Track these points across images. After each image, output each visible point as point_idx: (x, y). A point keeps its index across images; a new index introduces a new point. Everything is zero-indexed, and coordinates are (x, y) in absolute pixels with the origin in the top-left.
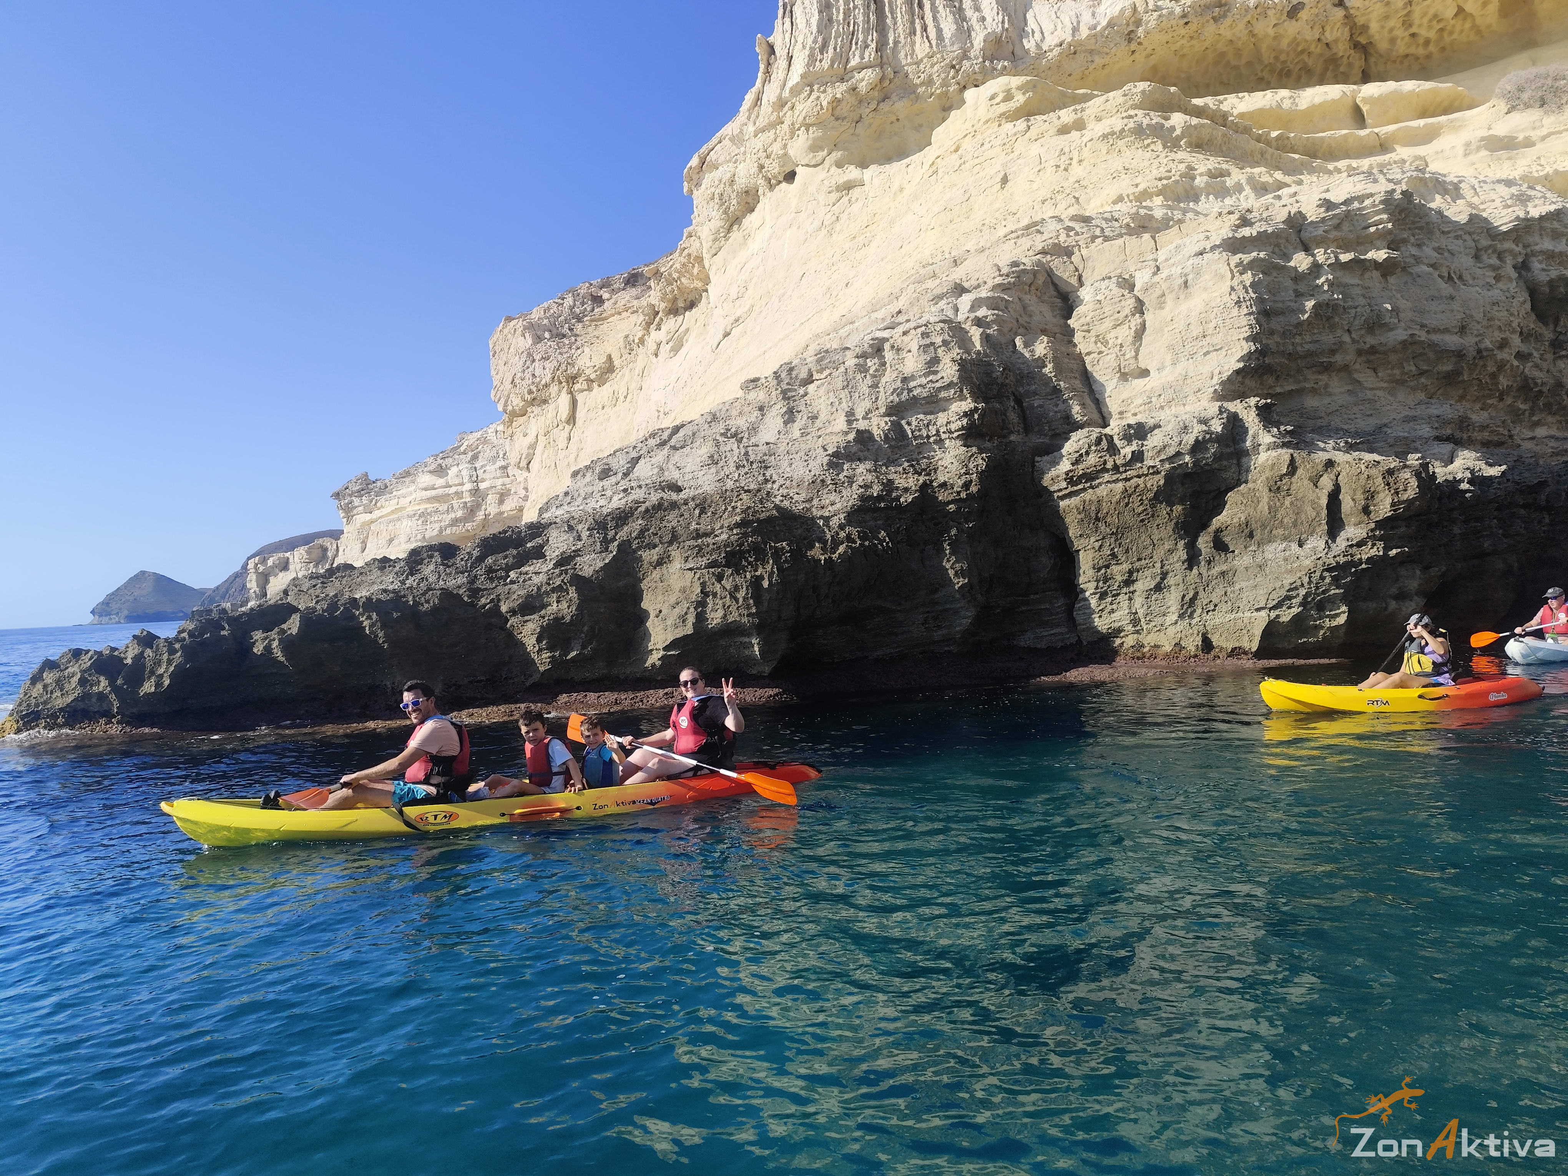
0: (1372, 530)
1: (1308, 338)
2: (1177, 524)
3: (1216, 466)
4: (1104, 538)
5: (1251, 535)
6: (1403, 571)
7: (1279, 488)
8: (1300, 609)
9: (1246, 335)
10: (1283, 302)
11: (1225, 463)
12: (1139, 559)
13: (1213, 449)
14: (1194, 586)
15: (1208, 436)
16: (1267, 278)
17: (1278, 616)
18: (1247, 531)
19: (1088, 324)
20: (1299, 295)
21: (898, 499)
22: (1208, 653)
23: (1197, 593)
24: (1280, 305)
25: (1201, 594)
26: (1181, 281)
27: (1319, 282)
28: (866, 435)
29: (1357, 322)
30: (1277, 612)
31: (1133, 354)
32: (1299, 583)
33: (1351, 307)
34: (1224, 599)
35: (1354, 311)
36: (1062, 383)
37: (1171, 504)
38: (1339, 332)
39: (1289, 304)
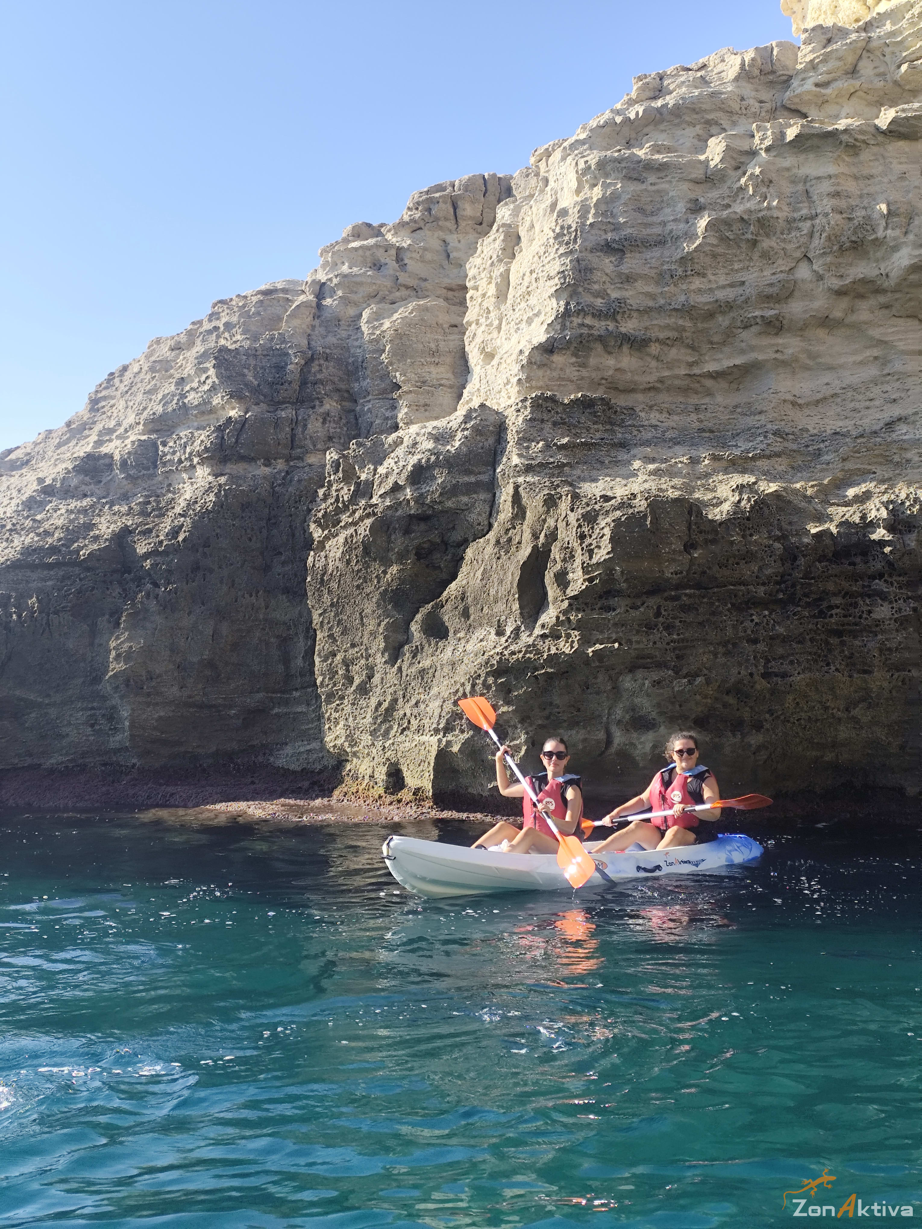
0: (565, 612)
1: (722, 280)
2: (383, 594)
3: (449, 504)
4: (325, 611)
5: (466, 614)
6: (627, 683)
7: (510, 540)
8: (471, 733)
9: (555, 288)
10: (664, 224)
11: (465, 499)
12: (353, 646)
13: (440, 478)
14: (391, 690)
15: (433, 458)
16: (634, 187)
17: (449, 743)
18: (461, 607)
19: (474, 277)
20: (697, 209)
21: (77, 552)
22: (392, 794)
23: (395, 701)
24: (657, 230)
25: (401, 700)
26: (549, 202)
27: (743, 181)
28: (107, 461)
29: (816, 242)
30: (450, 737)
31: (497, 322)
32: (460, 694)
33: (803, 219)
34: (415, 711)
35: (808, 224)
36: (398, 374)
37: (387, 563)
38: (782, 265)
39: (671, 226)
